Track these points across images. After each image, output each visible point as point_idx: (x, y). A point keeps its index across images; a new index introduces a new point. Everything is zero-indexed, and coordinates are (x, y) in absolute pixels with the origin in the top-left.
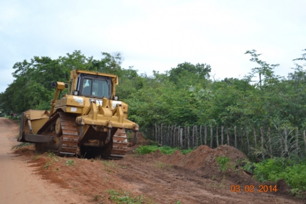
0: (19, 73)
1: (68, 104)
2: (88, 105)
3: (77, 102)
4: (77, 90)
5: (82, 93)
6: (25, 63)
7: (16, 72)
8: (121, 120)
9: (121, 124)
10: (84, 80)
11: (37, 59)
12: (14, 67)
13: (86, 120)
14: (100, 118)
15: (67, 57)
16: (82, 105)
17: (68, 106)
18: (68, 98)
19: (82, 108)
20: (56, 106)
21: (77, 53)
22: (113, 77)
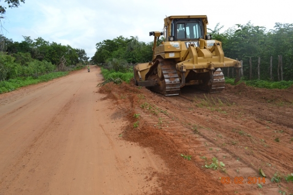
1: (166, 51)
2: (184, 49)
3: (174, 47)
4: (172, 36)
5: (178, 38)
8: (222, 59)
9: (222, 63)
10: (178, 25)
12: (96, 45)
13: (187, 65)
14: (201, 61)
16: (178, 49)
17: (166, 52)
18: (165, 45)
19: (179, 52)
20: (155, 53)
21: (121, 37)
22: (204, 18)
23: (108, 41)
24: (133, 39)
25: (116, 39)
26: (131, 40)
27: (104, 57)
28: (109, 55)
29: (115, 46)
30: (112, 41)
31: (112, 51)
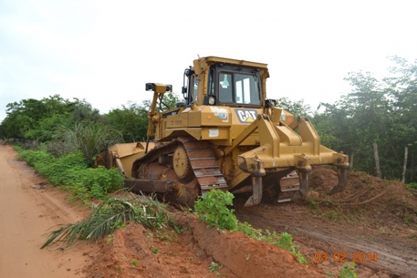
0: (11, 111)
1: (203, 124)
2: (236, 122)
6: (16, 104)
7: (9, 110)
8: (316, 149)
9: (316, 156)
11: (24, 101)
12: (7, 106)
15: (50, 98)
17: (203, 127)
18: (202, 112)
19: (227, 128)
20: (168, 126)
21: (57, 96)
22: (261, 69)
23: (32, 101)
24: (77, 103)
25: (47, 99)
26: (74, 104)
27: (23, 127)
28: (31, 124)
29: (45, 111)
30: (40, 102)
31: (37, 118)
